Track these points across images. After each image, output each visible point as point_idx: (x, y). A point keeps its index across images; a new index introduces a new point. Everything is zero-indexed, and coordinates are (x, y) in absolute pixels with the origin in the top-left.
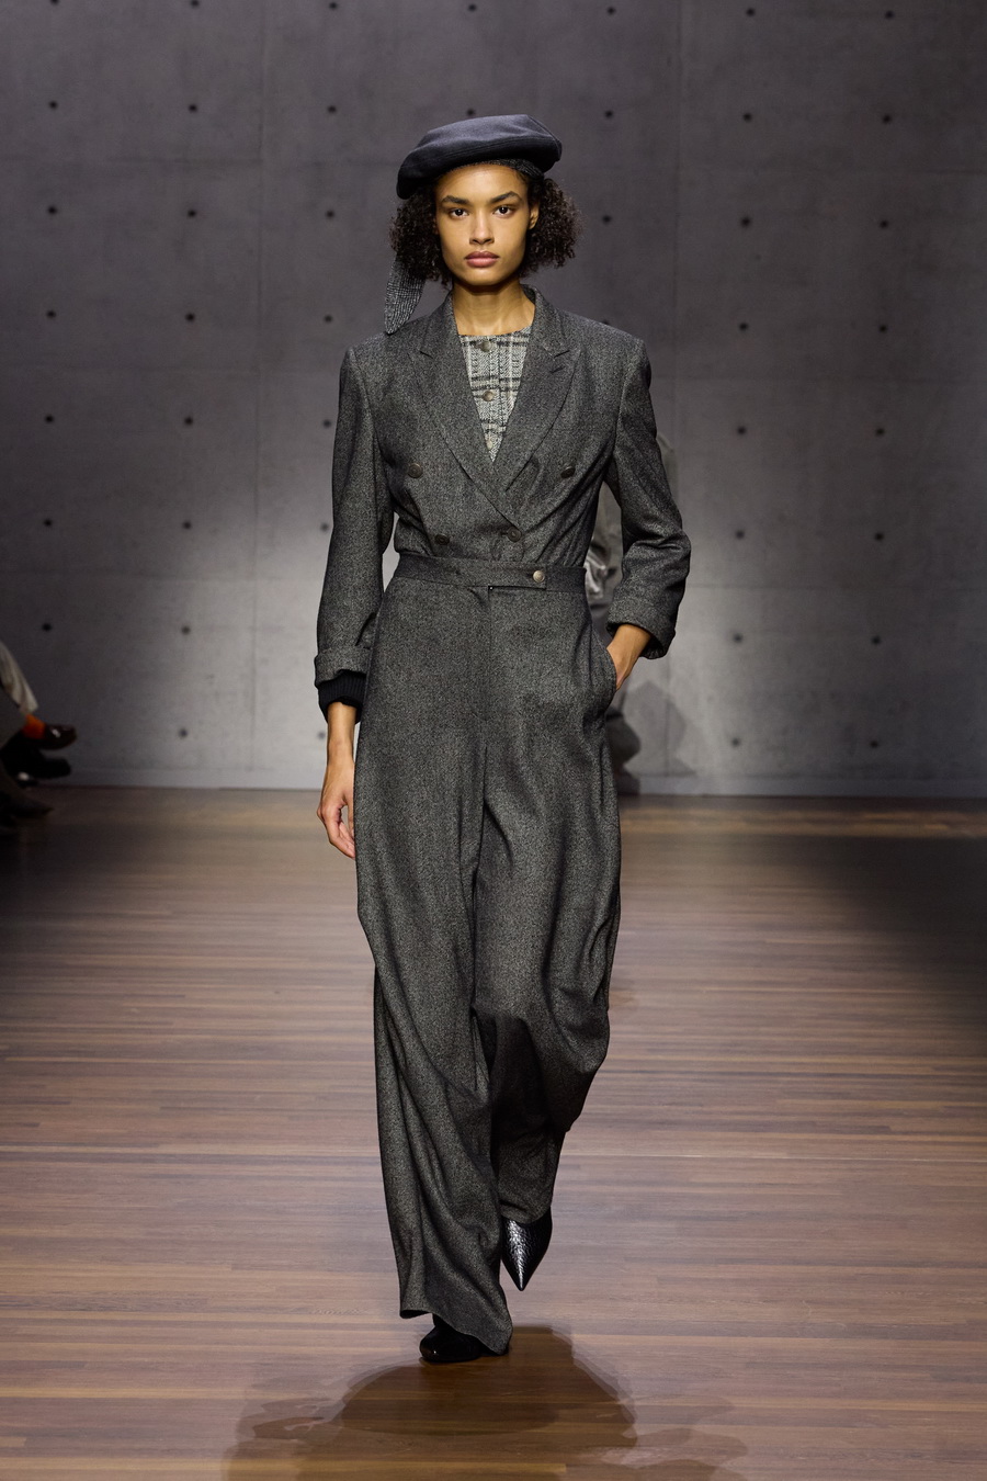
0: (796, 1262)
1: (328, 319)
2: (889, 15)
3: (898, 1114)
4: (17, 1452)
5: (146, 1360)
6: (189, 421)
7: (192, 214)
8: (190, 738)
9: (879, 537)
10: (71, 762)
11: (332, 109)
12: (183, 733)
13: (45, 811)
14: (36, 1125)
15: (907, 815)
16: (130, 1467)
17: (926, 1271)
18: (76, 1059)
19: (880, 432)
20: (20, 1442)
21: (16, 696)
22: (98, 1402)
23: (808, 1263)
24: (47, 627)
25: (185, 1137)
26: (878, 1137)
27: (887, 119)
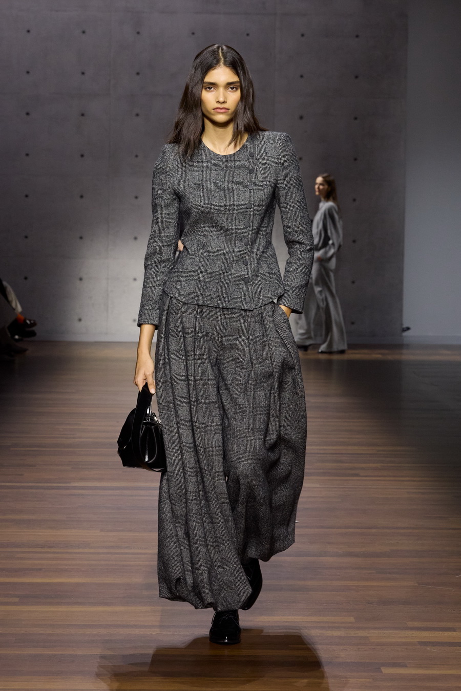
0: (322, 527)
1: (137, 156)
2: (357, 36)
3: (363, 469)
4: (15, 604)
5: (66, 567)
6: (82, 197)
7: (83, 115)
8: (83, 322)
9: (354, 241)
10: (36, 332)
11: (138, 74)
12: (80, 320)
13: (25, 350)
14: (22, 475)
15: (366, 351)
16: (60, 609)
17: (374, 531)
18: (39, 449)
19: (354, 200)
20: (17, 600)
21: (14, 305)
22: (47, 584)
23: (327, 528)
24: (26, 278)
25: (82, 479)
26: (355, 478)
27: (357, 77)
